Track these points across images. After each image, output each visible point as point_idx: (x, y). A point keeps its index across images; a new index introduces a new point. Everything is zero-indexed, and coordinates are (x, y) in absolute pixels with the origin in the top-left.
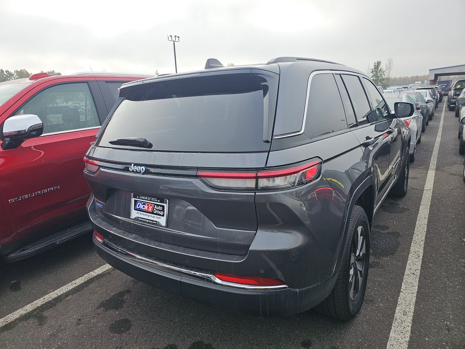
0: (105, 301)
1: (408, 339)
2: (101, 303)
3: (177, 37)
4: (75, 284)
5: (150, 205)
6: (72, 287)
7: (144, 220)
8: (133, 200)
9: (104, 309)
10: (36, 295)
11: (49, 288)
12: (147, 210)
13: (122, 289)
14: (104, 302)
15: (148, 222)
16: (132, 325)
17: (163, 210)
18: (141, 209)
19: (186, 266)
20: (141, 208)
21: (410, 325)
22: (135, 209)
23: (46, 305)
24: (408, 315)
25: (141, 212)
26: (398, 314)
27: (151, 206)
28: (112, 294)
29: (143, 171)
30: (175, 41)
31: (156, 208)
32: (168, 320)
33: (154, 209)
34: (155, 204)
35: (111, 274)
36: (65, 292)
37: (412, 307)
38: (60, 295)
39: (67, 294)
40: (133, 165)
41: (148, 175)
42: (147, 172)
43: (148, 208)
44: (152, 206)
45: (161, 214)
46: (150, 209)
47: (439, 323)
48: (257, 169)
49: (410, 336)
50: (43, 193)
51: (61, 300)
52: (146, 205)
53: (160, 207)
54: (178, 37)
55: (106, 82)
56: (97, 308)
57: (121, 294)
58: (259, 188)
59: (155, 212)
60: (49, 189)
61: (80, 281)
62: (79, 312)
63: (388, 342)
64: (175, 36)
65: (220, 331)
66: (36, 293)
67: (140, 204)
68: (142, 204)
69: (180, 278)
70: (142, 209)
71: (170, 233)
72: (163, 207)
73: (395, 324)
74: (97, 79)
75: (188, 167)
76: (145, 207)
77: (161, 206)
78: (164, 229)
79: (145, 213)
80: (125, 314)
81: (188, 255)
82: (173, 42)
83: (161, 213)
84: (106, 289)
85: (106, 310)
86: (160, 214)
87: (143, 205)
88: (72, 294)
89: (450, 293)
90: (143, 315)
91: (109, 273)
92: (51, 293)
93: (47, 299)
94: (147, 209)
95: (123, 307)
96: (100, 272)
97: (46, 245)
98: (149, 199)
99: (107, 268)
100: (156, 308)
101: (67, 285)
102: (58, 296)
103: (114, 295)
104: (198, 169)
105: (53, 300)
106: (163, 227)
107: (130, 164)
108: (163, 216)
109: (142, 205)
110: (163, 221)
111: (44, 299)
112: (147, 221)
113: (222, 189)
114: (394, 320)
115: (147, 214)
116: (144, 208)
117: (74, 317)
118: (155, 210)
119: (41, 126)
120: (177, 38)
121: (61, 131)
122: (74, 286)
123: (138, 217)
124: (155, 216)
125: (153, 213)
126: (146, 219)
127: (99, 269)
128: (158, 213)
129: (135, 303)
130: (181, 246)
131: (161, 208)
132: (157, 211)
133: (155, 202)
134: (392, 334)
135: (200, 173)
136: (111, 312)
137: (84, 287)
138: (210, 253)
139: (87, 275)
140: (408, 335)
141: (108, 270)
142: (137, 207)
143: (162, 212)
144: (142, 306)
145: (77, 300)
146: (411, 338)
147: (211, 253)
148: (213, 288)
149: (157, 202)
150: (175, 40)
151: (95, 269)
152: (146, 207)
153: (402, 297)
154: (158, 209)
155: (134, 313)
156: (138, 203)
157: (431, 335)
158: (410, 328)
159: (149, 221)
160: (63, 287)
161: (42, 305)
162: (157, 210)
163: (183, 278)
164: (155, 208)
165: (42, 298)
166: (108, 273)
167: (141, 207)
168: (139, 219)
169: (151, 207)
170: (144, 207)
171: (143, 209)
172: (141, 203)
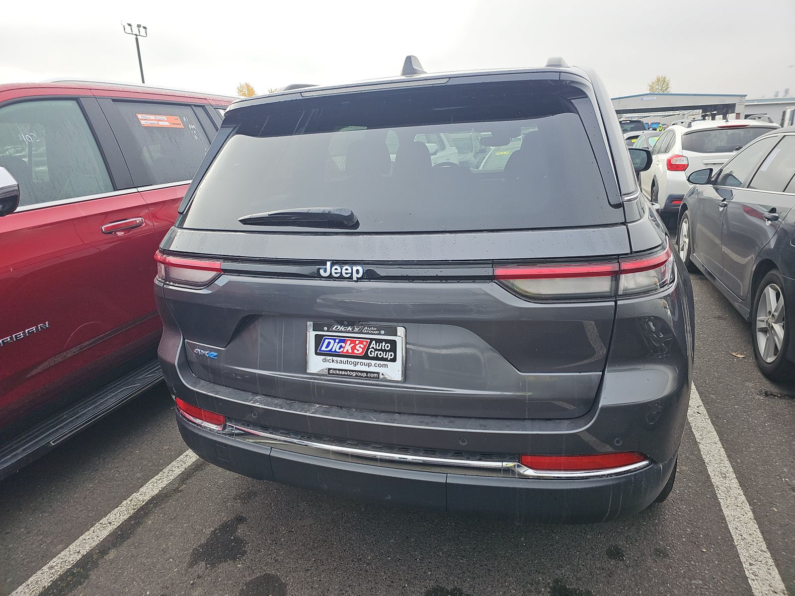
0: (199, 547)
1: (751, 514)
2: (193, 553)
3: (142, 27)
4: (110, 523)
5: (357, 342)
6: (105, 534)
7: (344, 373)
8: (311, 335)
9: (206, 565)
10: (25, 563)
11: (52, 542)
12: (350, 353)
13: (225, 517)
14: (198, 550)
15: (356, 376)
16: (285, 585)
17: (394, 349)
18: (335, 351)
19: (457, 453)
20: (333, 350)
21: (741, 492)
22: (317, 354)
23: (63, 580)
24: (729, 477)
25: (335, 358)
26: (716, 480)
27: (361, 343)
28: (208, 531)
29: (360, 275)
30: (138, 34)
31: (374, 346)
32: (353, 561)
33: (368, 348)
34: (372, 340)
35: (181, 491)
36: (94, 544)
37: (727, 463)
38: (88, 553)
39: (103, 549)
40: (329, 264)
41: (369, 281)
42: (369, 276)
43: (353, 348)
44: (365, 343)
45: (387, 357)
46: (358, 351)
47: (777, 483)
48: (617, 258)
49: (751, 509)
50: (15, 340)
51: (95, 564)
52: (349, 342)
53: (384, 344)
54: (145, 28)
55: (114, 100)
56: (191, 565)
57: (227, 528)
58: (620, 293)
59: (373, 355)
60: (27, 331)
61: (118, 516)
62: (152, 580)
63: (729, 525)
64: (139, 26)
65: (461, 561)
66: (24, 559)
67: (332, 342)
68: (337, 341)
69: (444, 476)
70: (338, 350)
71: (415, 393)
72: (393, 344)
73: (721, 495)
74: (96, 93)
75: (471, 260)
76: (344, 348)
77: (387, 341)
78: (399, 387)
79: (345, 359)
80: (258, 566)
81: (468, 430)
82: (135, 36)
83: (389, 355)
84: (189, 523)
85: (213, 565)
86: (384, 357)
87: (338, 343)
88: (114, 545)
89: (763, 434)
90: (297, 559)
91: (176, 490)
92: (63, 553)
93: (61, 567)
94: (350, 351)
95: (245, 552)
96: (156, 492)
97: (29, 451)
98: (356, 329)
99: (165, 479)
100: (316, 542)
101: (92, 529)
102: (83, 556)
103: (212, 531)
104: (494, 263)
105: (74, 566)
106: (397, 382)
107: (323, 263)
108: (394, 360)
109: (336, 344)
110: (393, 371)
111: (52, 568)
112: (354, 374)
113: (547, 299)
114: (716, 488)
115: (349, 360)
116: (342, 349)
117: (148, 593)
118: (371, 351)
119: (17, 190)
120: (142, 29)
121: (38, 202)
122: (110, 529)
123: (329, 369)
124: (373, 362)
125: (366, 357)
126: (350, 371)
127: (149, 484)
128: (380, 356)
129: (266, 540)
130: (438, 416)
131: (388, 346)
132: (376, 352)
133: (374, 334)
134: (726, 512)
135: (499, 271)
136: (225, 567)
137: (134, 528)
138: (508, 423)
139: (128, 501)
140: (747, 507)
141: (170, 483)
142: (323, 348)
143: (390, 353)
144: (285, 544)
145: (133, 556)
146: (754, 512)
147: (510, 421)
148: (520, 487)
149: (380, 334)
150: (138, 32)
151: (140, 487)
152: (348, 347)
153: (704, 451)
154: (380, 348)
155: (276, 561)
156: (327, 341)
157: (777, 502)
158: (744, 498)
159: (360, 374)
160: (86, 535)
161: (54, 583)
162: (376, 350)
163: (450, 477)
164: (373, 348)
165: (45, 568)
166: (174, 490)
167: (335, 347)
168: (331, 371)
169: (362, 346)
170: (341, 347)
171: (340, 352)
172: (335, 340)
